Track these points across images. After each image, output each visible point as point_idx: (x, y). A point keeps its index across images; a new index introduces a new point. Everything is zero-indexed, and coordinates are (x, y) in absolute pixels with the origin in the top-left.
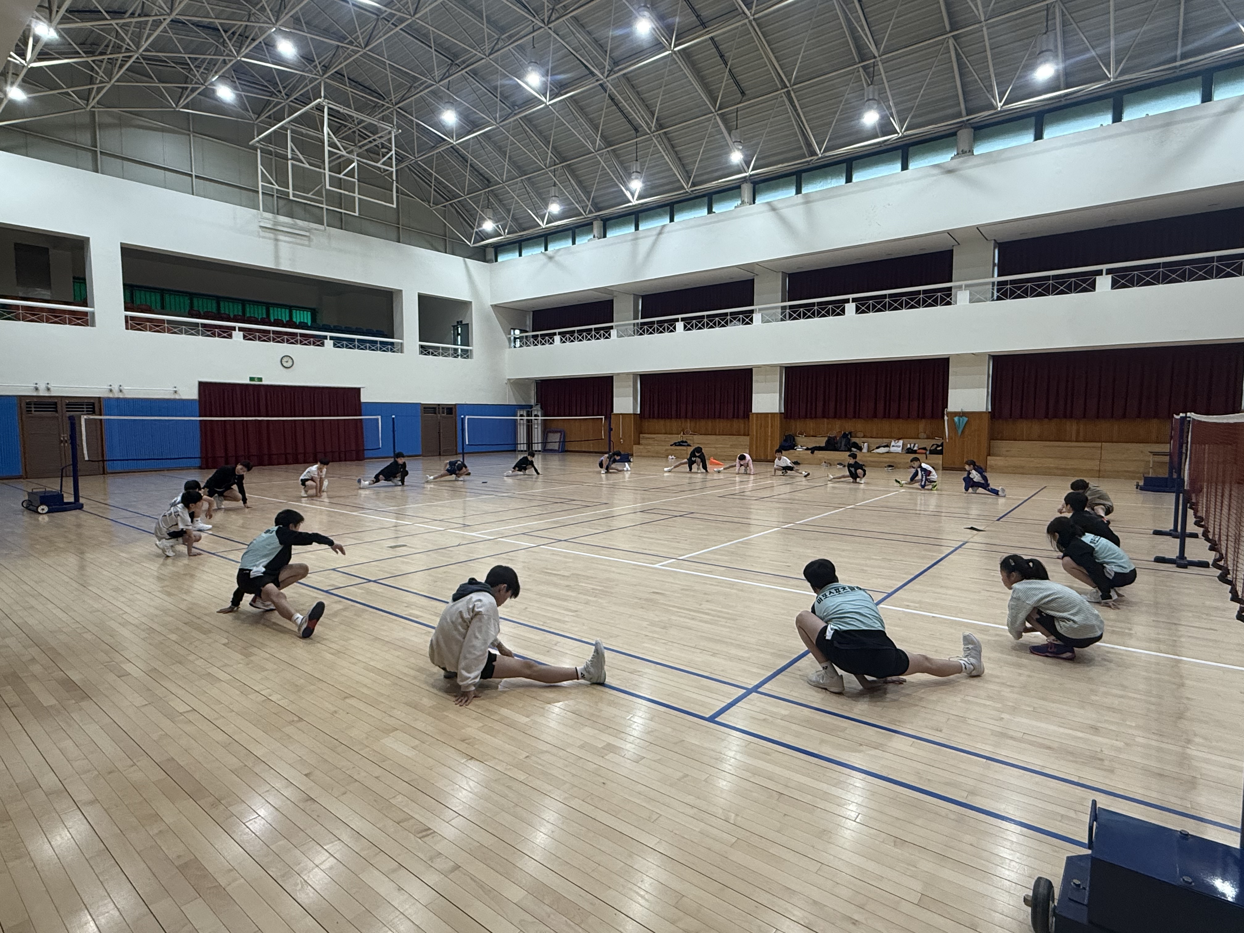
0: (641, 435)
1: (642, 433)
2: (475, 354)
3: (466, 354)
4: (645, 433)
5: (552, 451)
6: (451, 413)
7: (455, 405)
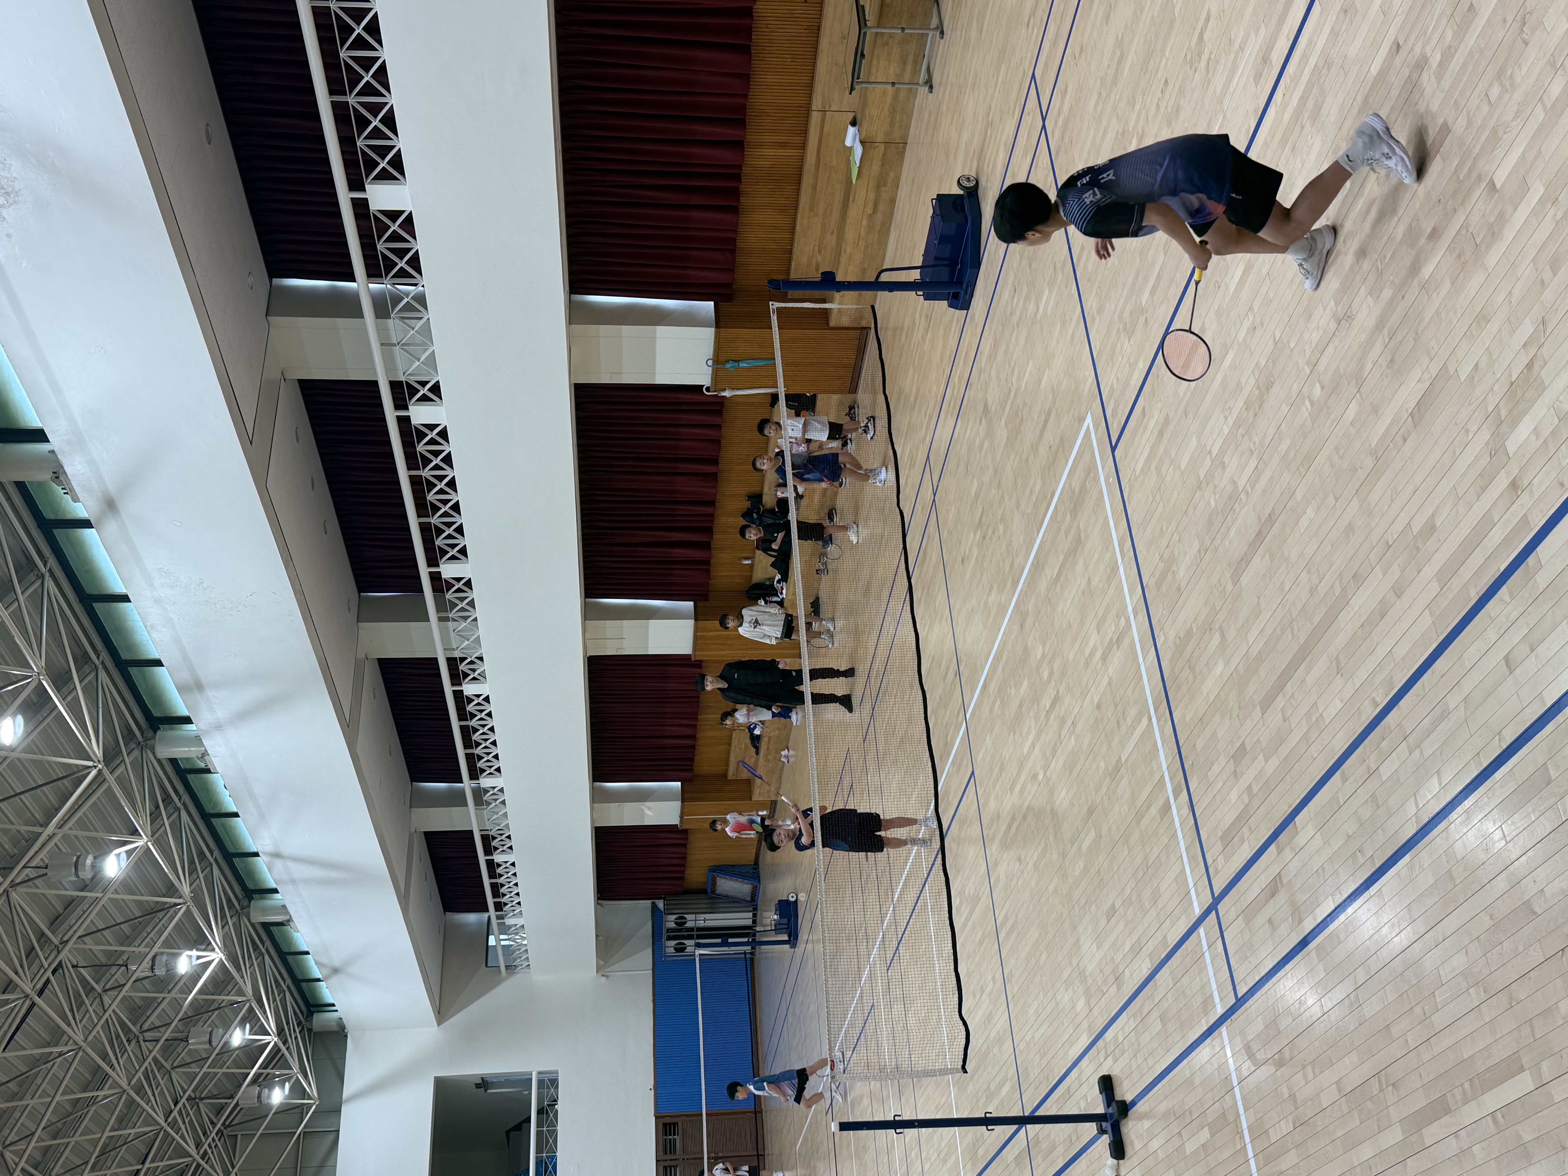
0: (730, 776)
1: (725, 775)
2: (547, 1066)
3: (549, 1083)
4: (727, 770)
5: (754, 894)
6: (675, 1124)
7: (657, 1118)
